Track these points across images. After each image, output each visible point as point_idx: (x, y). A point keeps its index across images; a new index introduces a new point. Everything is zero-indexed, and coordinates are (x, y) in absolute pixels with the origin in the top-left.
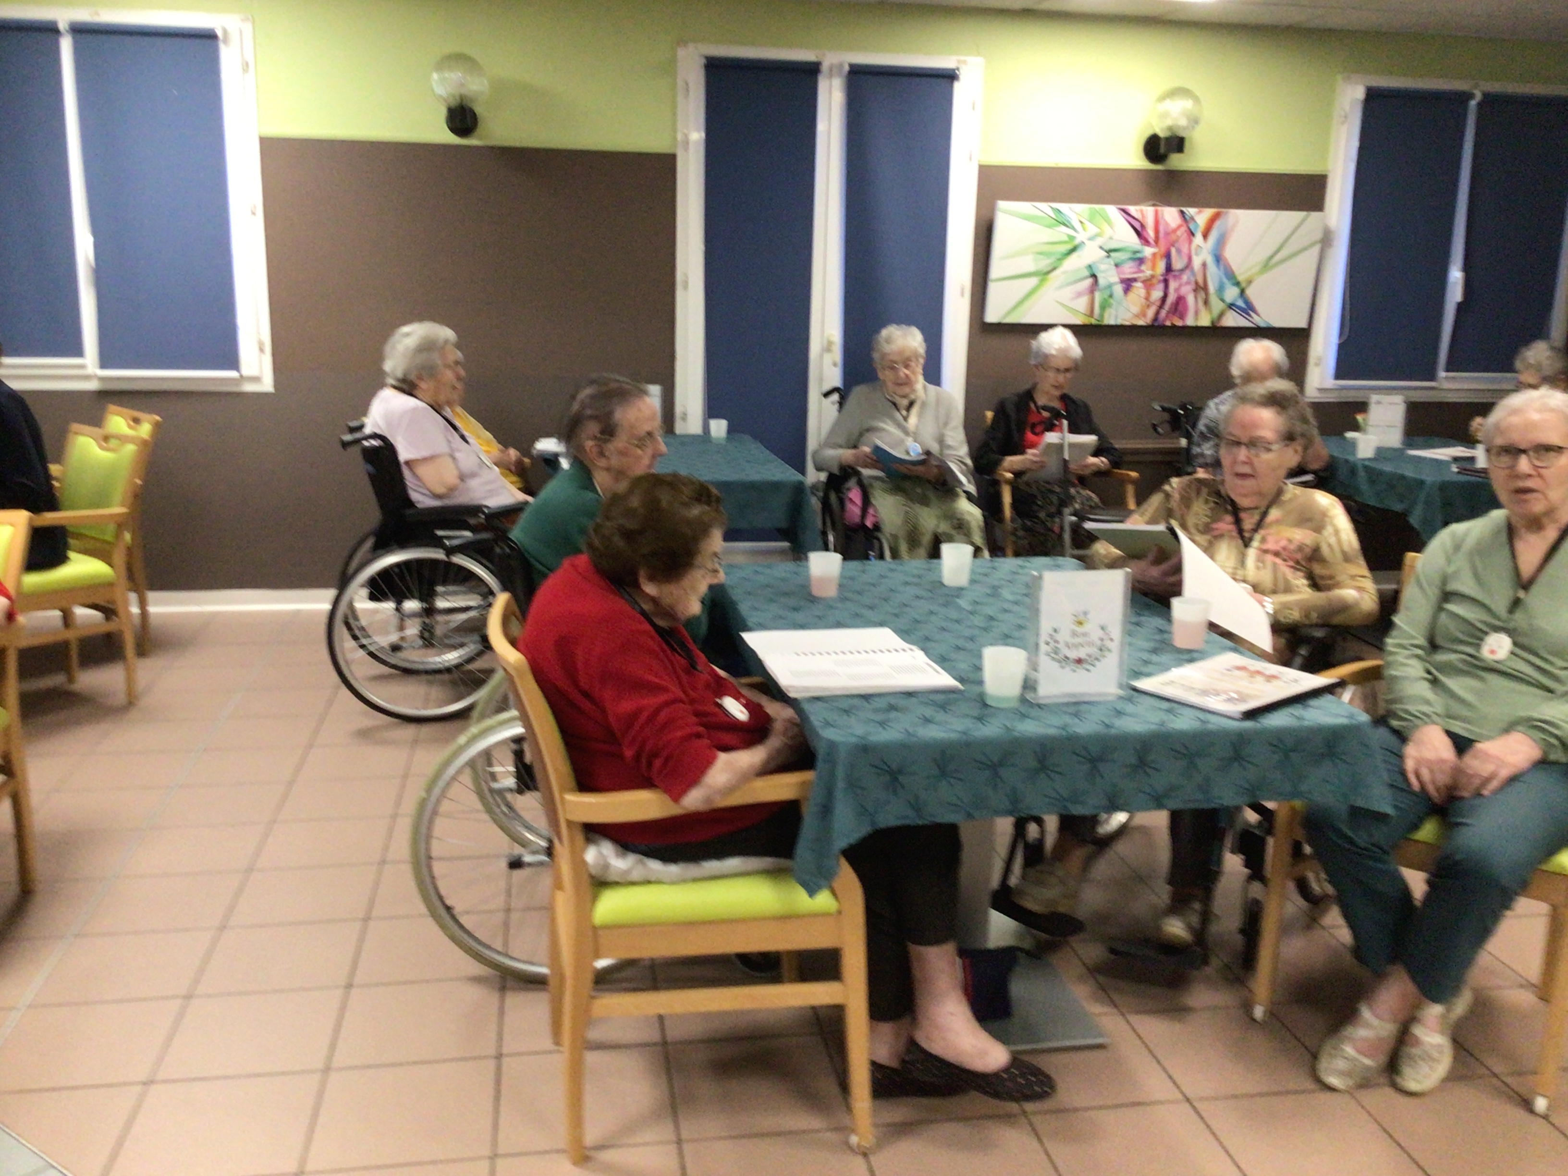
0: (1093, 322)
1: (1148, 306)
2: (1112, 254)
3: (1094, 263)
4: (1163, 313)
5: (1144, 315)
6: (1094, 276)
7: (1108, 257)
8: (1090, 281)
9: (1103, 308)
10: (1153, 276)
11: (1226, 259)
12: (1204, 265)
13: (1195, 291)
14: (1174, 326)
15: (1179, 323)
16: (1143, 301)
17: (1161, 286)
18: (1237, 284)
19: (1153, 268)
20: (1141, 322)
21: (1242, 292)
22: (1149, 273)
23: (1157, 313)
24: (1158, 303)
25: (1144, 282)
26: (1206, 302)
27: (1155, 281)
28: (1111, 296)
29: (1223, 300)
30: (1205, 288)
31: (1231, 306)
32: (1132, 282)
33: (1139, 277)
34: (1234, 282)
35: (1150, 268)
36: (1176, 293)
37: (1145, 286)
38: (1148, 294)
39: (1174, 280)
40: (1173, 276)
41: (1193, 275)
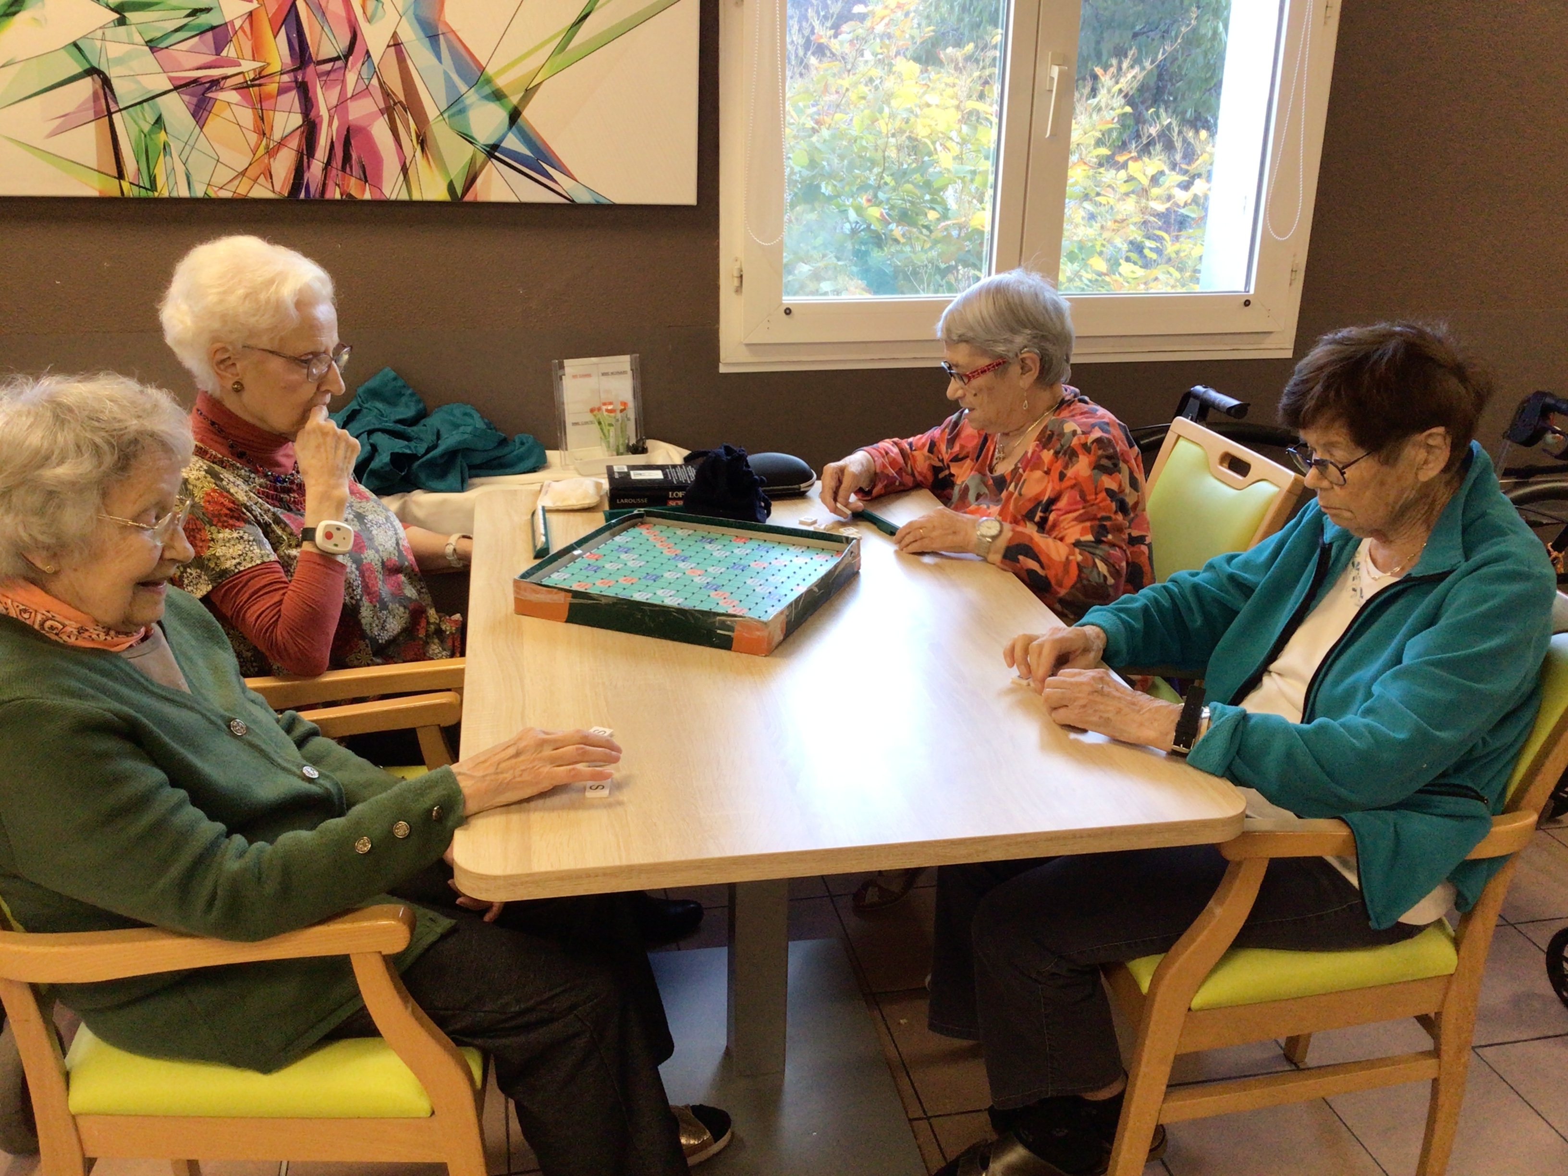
0: (131, 191)
1: (271, 153)
2: (130, 16)
3: (84, 37)
4: (316, 167)
5: (269, 175)
6: (92, 71)
7: (122, 22)
8: (87, 86)
9: (147, 155)
10: (260, 77)
11: (453, 32)
12: (396, 44)
13: (388, 111)
14: (349, 201)
15: (367, 196)
16: (253, 138)
17: (292, 98)
18: (498, 96)
19: (257, 52)
20: (261, 192)
21: (514, 116)
22: (248, 66)
23: (299, 171)
24: (294, 143)
25: (243, 88)
26: (423, 142)
27: (272, 88)
28: (159, 121)
29: (469, 139)
30: (413, 105)
31: (493, 151)
32: (208, 90)
33: (226, 78)
34: (487, 90)
35: (248, 53)
36: (338, 119)
37: (247, 98)
38: (262, 119)
39: (325, 86)
40: (319, 75)
41: (376, 72)
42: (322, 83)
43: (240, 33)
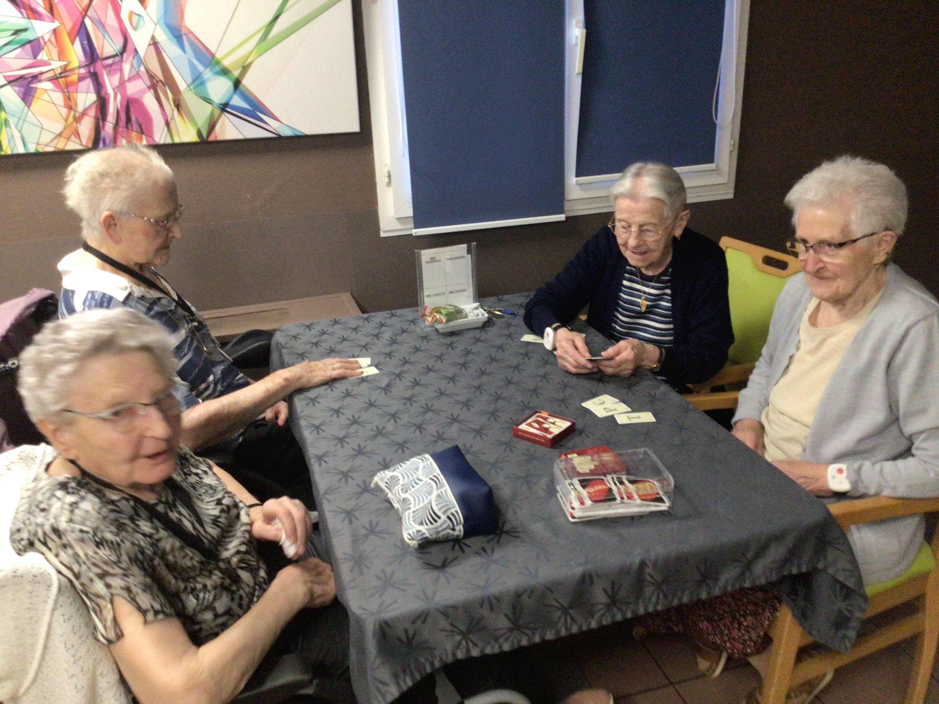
1: (78, 120)
4: (109, 127)
5: (77, 134)
10: (65, 71)
11: (191, 32)
12: (155, 43)
13: (153, 86)
16: (64, 111)
17: (88, 83)
18: (225, 72)
19: (61, 55)
20: (74, 146)
21: (237, 84)
22: (57, 65)
23: (98, 129)
24: (92, 113)
25: (54, 79)
26: (178, 105)
27: (74, 78)
29: (208, 101)
30: (170, 83)
31: (224, 107)
32: (31, 82)
33: (42, 73)
34: (217, 68)
35: (55, 56)
36: (121, 95)
37: (58, 86)
38: (69, 98)
39: (109, 74)
40: (105, 67)
41: (141, 62)
42: (107, 72)
43: (49, 44)
